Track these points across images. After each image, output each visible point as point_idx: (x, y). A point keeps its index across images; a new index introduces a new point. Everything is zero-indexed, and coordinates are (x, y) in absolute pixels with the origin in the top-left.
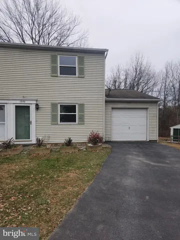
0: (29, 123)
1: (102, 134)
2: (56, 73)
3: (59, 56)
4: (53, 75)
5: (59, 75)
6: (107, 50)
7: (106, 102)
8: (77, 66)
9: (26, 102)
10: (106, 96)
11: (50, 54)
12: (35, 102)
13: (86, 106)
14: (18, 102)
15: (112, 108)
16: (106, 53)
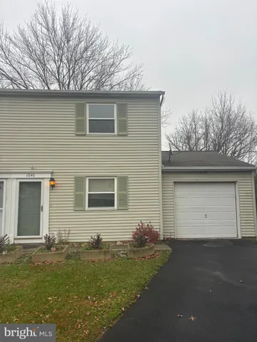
0: (39, 208)
2: (83, 129)
3: (88, 105)
4: (78, 133)
5: (88, 133)
6: (163, 93)
7: (164, 172)
8: (115, 118)
9: (36, 176)
10: (163, 163)
11: (74, 102)
12: (49, 176)
13: (130, 181)
14: (24, 176)
15: (175, 182)
16: (161, 97)
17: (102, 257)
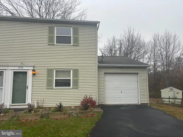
0: (26, 87)
1: (95, 98)
2: (53, 41)
3: (55, 28)
4: (50, 44)
5: (55, 44)
6: (99, 22)
7: (99, 67)
8: (72, 36)
9: (24, 68)
10: (99, 62)
11: (48, 26)
12: (32, 68)
13: (80, 72)
14: (17, 68)
15: (105, 73)
16: (98, 25)
17: (63, 116)
